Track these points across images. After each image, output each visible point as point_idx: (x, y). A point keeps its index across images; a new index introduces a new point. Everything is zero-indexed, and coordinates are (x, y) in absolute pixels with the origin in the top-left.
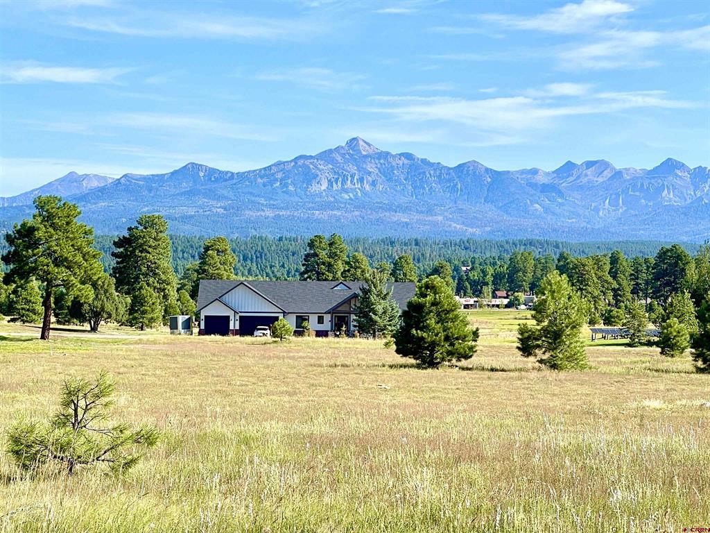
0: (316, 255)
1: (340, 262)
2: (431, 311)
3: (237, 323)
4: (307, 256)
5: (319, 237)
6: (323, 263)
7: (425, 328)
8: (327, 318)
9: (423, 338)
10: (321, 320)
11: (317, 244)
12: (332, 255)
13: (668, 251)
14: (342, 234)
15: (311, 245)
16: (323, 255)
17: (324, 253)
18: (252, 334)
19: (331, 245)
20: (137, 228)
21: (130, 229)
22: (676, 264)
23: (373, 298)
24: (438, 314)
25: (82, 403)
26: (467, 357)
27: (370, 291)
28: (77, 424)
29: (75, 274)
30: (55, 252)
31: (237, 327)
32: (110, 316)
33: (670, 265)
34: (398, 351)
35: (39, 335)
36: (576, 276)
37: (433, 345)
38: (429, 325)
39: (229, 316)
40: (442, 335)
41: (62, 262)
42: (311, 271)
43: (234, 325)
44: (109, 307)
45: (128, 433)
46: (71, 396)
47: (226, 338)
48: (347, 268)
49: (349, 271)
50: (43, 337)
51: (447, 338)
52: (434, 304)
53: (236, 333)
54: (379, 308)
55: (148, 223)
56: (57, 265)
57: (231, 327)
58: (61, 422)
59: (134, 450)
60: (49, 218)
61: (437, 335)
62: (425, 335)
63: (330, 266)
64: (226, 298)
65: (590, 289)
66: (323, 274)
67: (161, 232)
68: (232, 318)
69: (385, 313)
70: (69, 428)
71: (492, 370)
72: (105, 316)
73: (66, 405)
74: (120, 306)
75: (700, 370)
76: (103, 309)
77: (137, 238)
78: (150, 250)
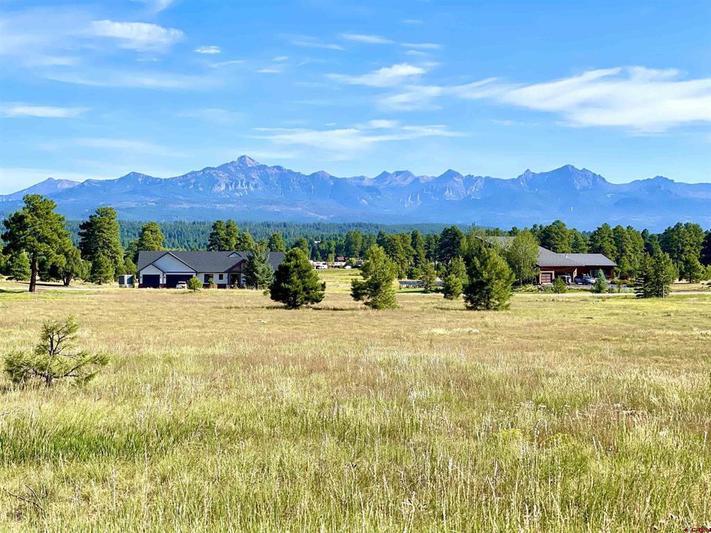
0: (217, 234)
1: (234, 239)
2: (294, 271)
3: (165, 280)
4: (212, 234)
5: (220, 222)
6: (223, 239)
7: (290, 282)
8: (225, 276)
9: (288, 289)
10: (221, 277)
11: (218, 226)
12: (229, 234)
13: (449, 230)
14: (235, 220)
15: (214, 227)
16: (222, 233)
17: (223, 232)
18: (175, 287)
19: (228, 227)
20: (96, 216)
21: (91, 217)
22: (454, 239)
23: (256, 262)
24: (299, 273)
25: (56, 337)
26: (318, 301)
27: (254, 258)
28: (53, 352)
29: (53, 247)
30: (38, 232)
31: (165, 282)
32: (77, 275)
33: (450, 239)
34: (272, 298)
35: (28, 289)
36: (389, 246)
37: (296, 293)
38: (292, 280)
39: (159, 275)
40: (301, 287)
41: (44, 239)
42: (215, 244)
43: (162, 281)
44: (76, 269)
45: (88, 357)
46: (48, 333)
47: (157, 290)
48: (238, 242)
49: (239, 244)
50: (31, 290)
51: (305, 289)
52: (297, 266)
53: (164, 286)
54: (260, 269)
55: (104, 213)
56: (40, 241)
57: (161, 282)
58: (40, 350)
59: (92, 369)
60: (34, 210)
61: (298, 287)
62: (290, 287)
63: (227, 241)
64: (158, 263)
65: (398, 255)
66: (223, 246)
67: (112, 219)
68: (161, 276)
69: (264, 272)
70: (47, 354)
71: (335, 309)
72: (74, 275)
73: (45, 338)
74: (84, 268)
75: (469, 308)
76: (72, 271)
77: (96, 223)
78: (105, 231)
